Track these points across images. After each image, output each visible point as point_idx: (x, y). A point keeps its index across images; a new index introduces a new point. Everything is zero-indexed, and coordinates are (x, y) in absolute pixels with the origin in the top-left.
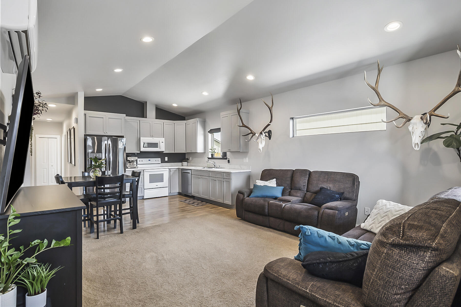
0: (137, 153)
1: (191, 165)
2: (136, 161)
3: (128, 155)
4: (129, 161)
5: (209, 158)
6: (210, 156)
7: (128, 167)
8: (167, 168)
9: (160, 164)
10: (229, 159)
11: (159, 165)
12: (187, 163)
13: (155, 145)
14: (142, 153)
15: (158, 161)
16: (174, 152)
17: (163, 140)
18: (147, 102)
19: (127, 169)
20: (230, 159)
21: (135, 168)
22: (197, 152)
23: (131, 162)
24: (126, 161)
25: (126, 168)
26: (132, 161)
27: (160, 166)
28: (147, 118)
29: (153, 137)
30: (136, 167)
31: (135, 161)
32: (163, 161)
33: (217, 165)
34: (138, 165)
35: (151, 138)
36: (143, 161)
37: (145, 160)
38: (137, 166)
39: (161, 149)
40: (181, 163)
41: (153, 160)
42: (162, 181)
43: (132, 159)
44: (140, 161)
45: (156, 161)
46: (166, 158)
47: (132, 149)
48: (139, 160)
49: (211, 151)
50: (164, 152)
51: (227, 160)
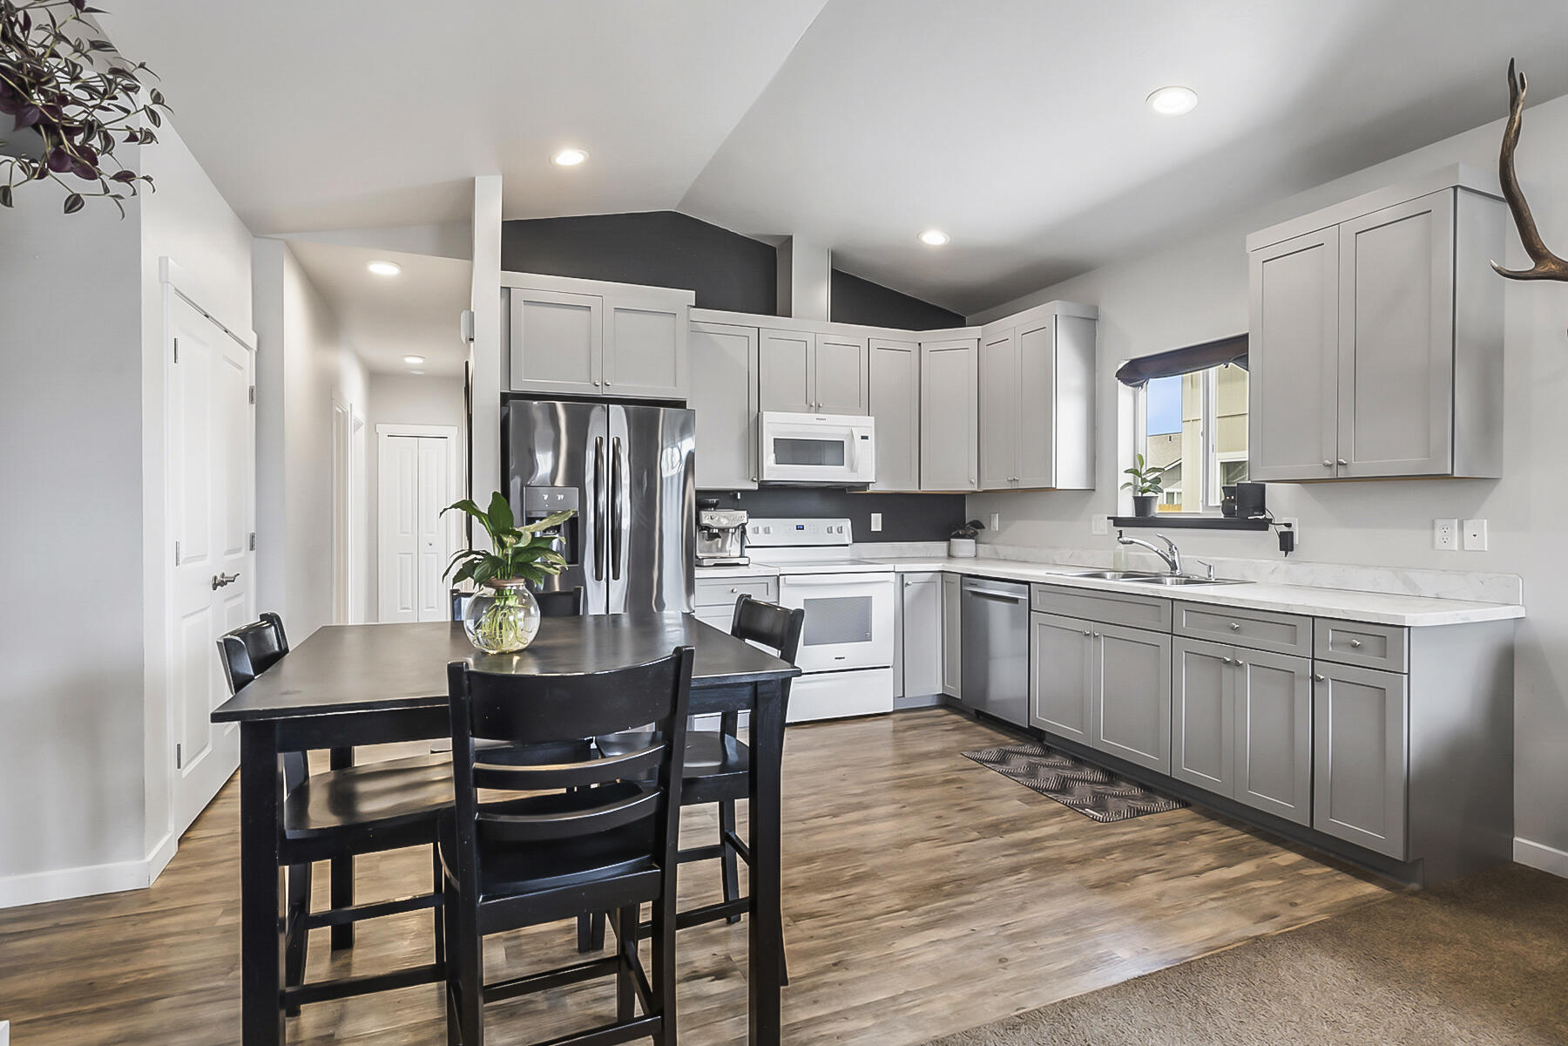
0: (741, 491)
1: (996, 553)
2: (738, 532)
3: (706, 500)
4: (708, 528)
5: (1118, 522)
6: (1127, 509)
7: (705, 562)
8: (890, 567)
9: (847, 545)
10: (1288, 525)
11: (845, 553)
12: (976, 543)
13: (831, 450)
14: (768, 489)
15: (840, 530)
16: (914, 489)
17: (866, 424)
18: (791, 238)
19: (698, 573)
20: (1296, 529)
21: (738, 565)
22: (1054, 486)
23: (717, 536)
24: (695, 530)
25: (697, 566)
26: (720, 529)
27: (848, 557)
28: (791, 317)
29: (818, 409)
30: (741, 561)
31: (736, 528)
32: (862, 534)
33: (1189, 562)
34: (747, 552)
35: (812, 417)
36: (771, 531)
37: (780, 529)
38: (741, 556)
39: (856, 471)
40: (944, 544)
41: (817, 528)
42: (864, 635)
43: (724, 523)
44: (756, 531)
45: (830, 531)
46: (876, 519)
47: (722, 472)
48: (752, 524)
49: (1130, 478)
50: (872, 489)
51: (1272, 535)
